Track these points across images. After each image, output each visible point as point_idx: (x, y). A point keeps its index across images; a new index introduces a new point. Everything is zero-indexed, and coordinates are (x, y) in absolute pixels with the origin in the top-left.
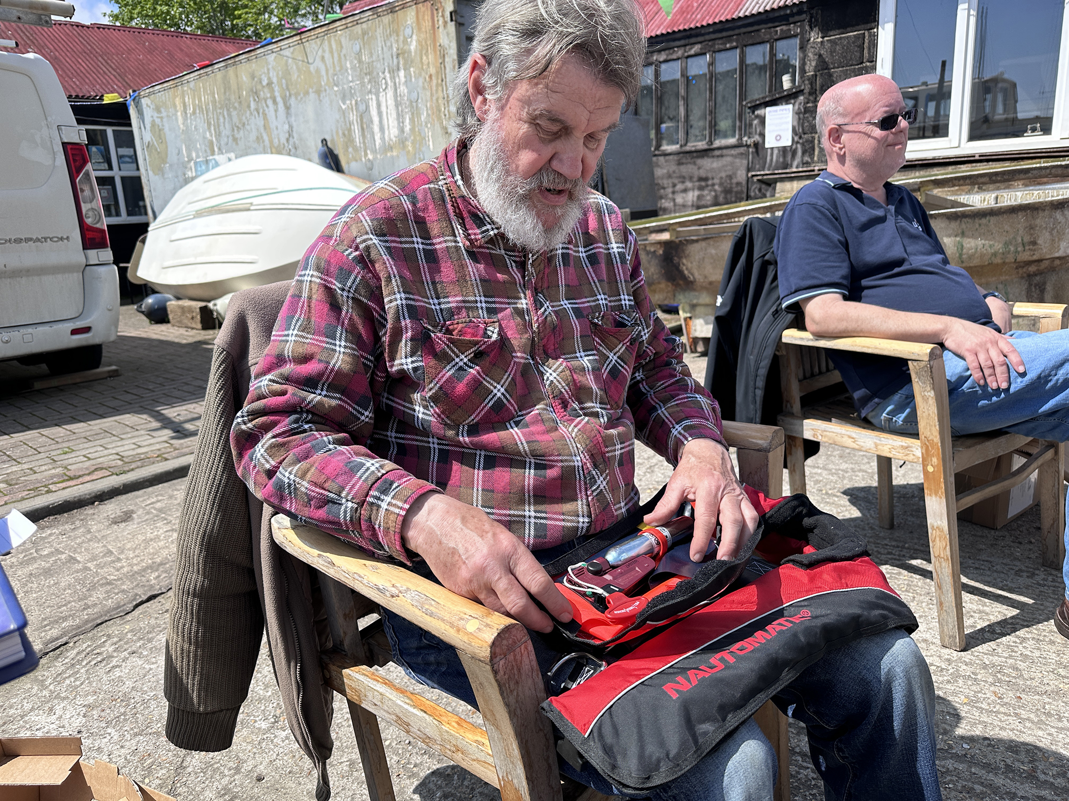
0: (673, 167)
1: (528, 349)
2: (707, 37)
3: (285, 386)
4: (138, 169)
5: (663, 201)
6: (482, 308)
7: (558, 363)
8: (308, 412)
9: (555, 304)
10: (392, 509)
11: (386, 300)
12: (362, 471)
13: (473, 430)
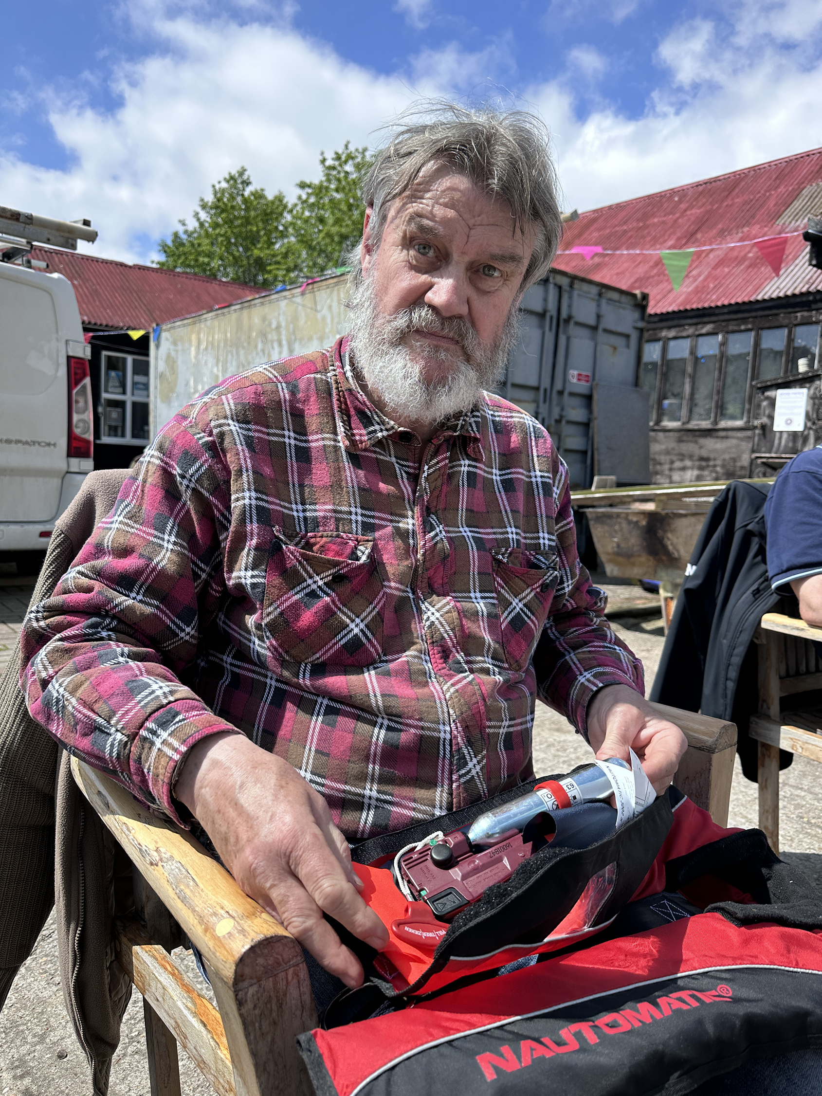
0: (672, 444)
1: (409, 580)
2: (722, 318)
3: (93, 582)
4: (148, 396)
5: (658, 477)
6: (357, 522)
7: (445, 601)
8: (114, 617)
9: (451, 529)
10: (166, 749)
11: (233, 497)
12: (144, 694)
13: (319, 670)
